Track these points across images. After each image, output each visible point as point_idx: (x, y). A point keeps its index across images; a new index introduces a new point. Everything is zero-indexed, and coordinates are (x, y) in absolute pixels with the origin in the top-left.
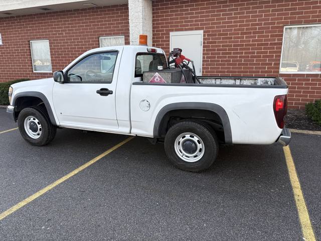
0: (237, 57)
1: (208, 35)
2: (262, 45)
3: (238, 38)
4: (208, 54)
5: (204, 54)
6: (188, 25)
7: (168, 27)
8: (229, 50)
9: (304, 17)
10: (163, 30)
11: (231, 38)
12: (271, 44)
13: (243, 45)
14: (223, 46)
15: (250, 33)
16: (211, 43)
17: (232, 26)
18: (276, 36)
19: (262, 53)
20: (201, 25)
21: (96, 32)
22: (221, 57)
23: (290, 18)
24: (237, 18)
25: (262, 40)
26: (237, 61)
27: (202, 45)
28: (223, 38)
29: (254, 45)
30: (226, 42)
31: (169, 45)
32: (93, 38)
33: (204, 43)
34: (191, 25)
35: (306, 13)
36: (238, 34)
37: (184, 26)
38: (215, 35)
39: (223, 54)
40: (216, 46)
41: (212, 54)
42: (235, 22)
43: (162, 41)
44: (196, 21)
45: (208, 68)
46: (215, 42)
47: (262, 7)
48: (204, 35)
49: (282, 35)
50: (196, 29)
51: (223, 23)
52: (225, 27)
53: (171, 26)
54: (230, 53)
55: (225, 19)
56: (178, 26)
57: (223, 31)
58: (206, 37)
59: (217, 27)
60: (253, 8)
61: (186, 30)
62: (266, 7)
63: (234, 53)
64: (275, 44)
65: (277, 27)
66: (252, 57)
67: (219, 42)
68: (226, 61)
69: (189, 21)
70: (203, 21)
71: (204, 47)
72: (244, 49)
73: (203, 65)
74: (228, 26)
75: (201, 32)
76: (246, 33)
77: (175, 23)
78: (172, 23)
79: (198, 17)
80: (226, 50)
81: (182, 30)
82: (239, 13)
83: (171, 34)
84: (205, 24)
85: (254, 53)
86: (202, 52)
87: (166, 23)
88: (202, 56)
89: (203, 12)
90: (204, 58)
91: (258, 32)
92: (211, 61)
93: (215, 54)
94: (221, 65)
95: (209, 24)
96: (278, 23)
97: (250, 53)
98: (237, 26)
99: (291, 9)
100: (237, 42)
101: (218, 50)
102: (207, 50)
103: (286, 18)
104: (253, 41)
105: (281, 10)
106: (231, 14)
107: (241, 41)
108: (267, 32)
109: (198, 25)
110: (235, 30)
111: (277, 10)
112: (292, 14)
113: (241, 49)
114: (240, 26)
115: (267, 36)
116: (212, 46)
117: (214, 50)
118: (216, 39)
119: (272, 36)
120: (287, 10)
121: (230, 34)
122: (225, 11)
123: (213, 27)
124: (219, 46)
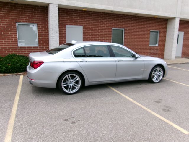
1: (85, 29)
2: (105, 35)
3: (97, 31)
5: (83, 37)
6: (75, 23)
7: (65, 22)
8: (94, 36)
9: (118, 26)
10: (62, 24)
11: (94, 31)
12: (109, 35)
13: (99, 34)
14: (91, 34)
15: (101, 30)
16: (86, 32)
17: (94, 26)
20: (82, 23)
21: (14, 19)
23: (114, 25)
24: (96, 23)
25: (105, 33)
27: (82, 33)
28: (91, 31)
29: (103, 35)
30: (92, 32)
31: (66, 32)
32: (11, 23)
33: (83, 32)
34: (77, 23)
35: (118, 24)
37: (73, 23)
38: (88, 29)
40: (89, 34)
41: (87, 37)
43: (62, 29)
44: (79, 21)
47: (105, 20)
48: (83, 29)
50: (80, 25)
51: (91, 24)
52: (92, 26)
53: (67, 22)
54: (94, 38)
55: (91, 22)
56: (70, 23)
57: (91, 27)
59: (89, 25)
60: (102, 20)
61: (75, 25)
62: (106, 20)
64: (110, 35)
65: (110, 28)
67: (90, 32)
69: (76, 21)
70: (82, 22)
71: (83, 34)
72: (100, 36)
74: (93, 26)
75: (82, 27)
76: (100, 29)
77: (69, 21)
78: (67, 21)
80: (92, 36)
81: (72, 25)
82: (97, 21)
83: (67, 26)
84: (83, 24)
85: (103, 38)
87: (64, 20)
88: (82, 38)
89: (82, 18)
91: (104, 30)
93: (88, 37)
95: (85, 24)
96: (111, 27)
97: (102, 38)
98: (96, 26)
100: (97, 33)
101: (89, 36)
102: (85, 36)
103: (113, 25)
104: (103, 33)
105: (111, 22)
106: (94, 21)
107: (99, 33)
108: (107, 30)
109: (80, 23)
110: (96, 28)
111: (110, 22)
112: (114, 24)
113: (98, 36)
114: (98, 26)
115: (107, 31)
116: (87, 34)
117: (88, 36)
118: (88, 31)
119: (109, 32)
120: (113, 22)
121: (94, 29)
122: (92, 19)
123: (87, 25)
124: (90, 34)
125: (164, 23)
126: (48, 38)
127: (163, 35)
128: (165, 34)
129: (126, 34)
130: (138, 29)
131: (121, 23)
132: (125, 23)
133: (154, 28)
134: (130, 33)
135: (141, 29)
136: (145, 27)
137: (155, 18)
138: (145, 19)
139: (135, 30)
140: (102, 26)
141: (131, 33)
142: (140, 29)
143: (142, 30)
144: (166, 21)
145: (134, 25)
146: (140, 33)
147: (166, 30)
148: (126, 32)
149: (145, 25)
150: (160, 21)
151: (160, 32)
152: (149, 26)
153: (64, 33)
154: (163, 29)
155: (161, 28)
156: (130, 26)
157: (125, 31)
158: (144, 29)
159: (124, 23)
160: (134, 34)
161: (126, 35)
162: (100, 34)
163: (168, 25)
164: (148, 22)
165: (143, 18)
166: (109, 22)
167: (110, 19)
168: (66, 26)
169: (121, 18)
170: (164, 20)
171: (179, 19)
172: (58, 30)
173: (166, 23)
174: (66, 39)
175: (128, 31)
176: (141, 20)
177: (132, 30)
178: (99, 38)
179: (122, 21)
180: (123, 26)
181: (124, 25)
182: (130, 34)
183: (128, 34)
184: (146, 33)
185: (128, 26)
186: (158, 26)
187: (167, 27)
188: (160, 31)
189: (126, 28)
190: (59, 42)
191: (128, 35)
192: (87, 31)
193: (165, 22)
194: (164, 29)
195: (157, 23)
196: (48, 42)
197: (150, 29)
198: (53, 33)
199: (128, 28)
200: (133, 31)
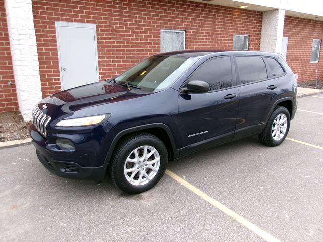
0: (129, 54)
1: (102, 30)
2: (148, 43)
3: (130, 36)
4: (103, 50)
5: (99, 50)
6: (77, 16)
7: (51, 14)
8: (123, 47)
9: (172, 24)
10: (44, 18)
11: (123, 35)
12: (154, 44)
13: (133, 43)
14: (117, 43)
15: (138, 32)
16: (105, 38)
17: (123, 24)
18: (157, 37)
19: (149, 51)
20: (93, 17)
22: (116, 54)
23: (164, 23)
24: (126, 16)
25: (147, 40)
26: (131, 58)
27: (96, 40)
28: (116, 35)
29: (142, 43)
30: (119, 39)
31: (55, 37)
33: (98, 38)
34: (81, 17)
35: (173, 21)
36: (129, 32)
37: (73, 16)
38: (108, 31)
39: (117, 50)
40: (111, 43)
42: (125, 20)
43: (44, 31)
44: (87, 13)
45: (104, 65)
46: (109, 39)
47: (145, 10)
48: (97, 30)
49: (160, 37)
50: (88, 22)
51: (115, 19)
52: (117, 23)
53: (56, 14)
54: (124, 50)
55: (116, 15)
56: (64, 15)
57: (116, 27)
58: (100, 32)
59: (110, 23)
60: (139, 10)
61: (76, 21)
62: (148, 11)
63: (127, 51)
64: (156, 44)
65: (158, 30)
66: (142, 54)
67: (113, 39)
68: (121, 58)
69: (79, 12)
70: (94, 13)
71: (98, 42)
72: (135, 47)
73: (99, 62)
74: (120, 24)
75: (94, 26)
76: (135, 32)
77: (62, 10)
78: (57, 10)
79: (88, 8)
80: (119, 47)
81: (71, 21)
82: (128, 13)
83: (57, 23)
84: (97, 18)
85: (143, 51)
86: (97, 48)
87: (48, 9)
88: (97, 52)
90: (99, 54)
91: (144, 33)
92: (107, 58)
93: (111, 50)
94: (116, 61)
95: (101, 18)
97: (139, 51)
98: (127, 24)
99: (164, 16)
100: (129, 39)
101: (113, 47)
102: (102, 46)
103: (162, 23)
104: (141, 40)
105: (158, 16)
106: (121, 12)
107: (132, 39)
108: (151, 33)
109: (89, 17)
110: (126, 28)
111: (156, 15)
112: (165, 20)
113: (132, 47)
114: (130, 24)
115: (151, 37)
116: (107, 42)
117: (109, 46)
118: (110, 35)
119: (154, 37)
120: (162, 16)
121: (122, 32)
122: (115, 7)
123: (106, 23)
124: (114, 43)
125: (257, 20)
126: (9, 54)
127: (255, 44)
128: (258, 42)
129: (189, 42)
130: (212, 30)
131: (179, 18)
132: (187, 19)
133: (240, 30)
134: (197, 39)
135: (218, 31)
136: (224, 28)
137: (240, 9)
138: (224, 10)
139: (206, 33)
140: (140, 25)
141: (199, 39)
142: (214, 31)
143: (218, 34)
144: (260, 15)
145: (204, 23)
146: (215, 40)
147: (260, 34)
148: (190, 38)
149: (224, 22)
150: (250, 17)
151: (249, 39)
152: (232, 26)
153: (50, 41)
154: (254, 31)
155: (251, 31)
156: (196, 26)
157: (186, 35)
158: (222, 31)
159: (185, 18)
160: (203, 42)
161: (190, 45)
162: (137, 43)
163: (263, 25)
164: (229, 17)
165: (221, 10)
166: (153, 15)
167: (156, 8)
168: (54, 23)
169: (178, 7)
170: (257, 15)
171: (284, 11)
172: (33, 32)
173: (259, 21)
174: (56, 54)
175: (194, 35)
176: (216, 12)
177: (200, 33)
178: (133, 51)
179: (181, 14)
180: (182, 25)
181: (185, 22)
182: (196, 42)
183: (193, 42)
184: (226, 40)
185: (192, 26)
186: (247, 25)
187: (261, 29)
188: (249, 36)
189: (189, 29)
190: (38, 64)
191: (192, 45)
192: (106, 35)
193: (258, 18)
194: (256, 31)
195: (245, 19)
196: (11, 63)
197: (234, 32)
198: (19, 40)
199: (193, 29)
200: (203, 36)
